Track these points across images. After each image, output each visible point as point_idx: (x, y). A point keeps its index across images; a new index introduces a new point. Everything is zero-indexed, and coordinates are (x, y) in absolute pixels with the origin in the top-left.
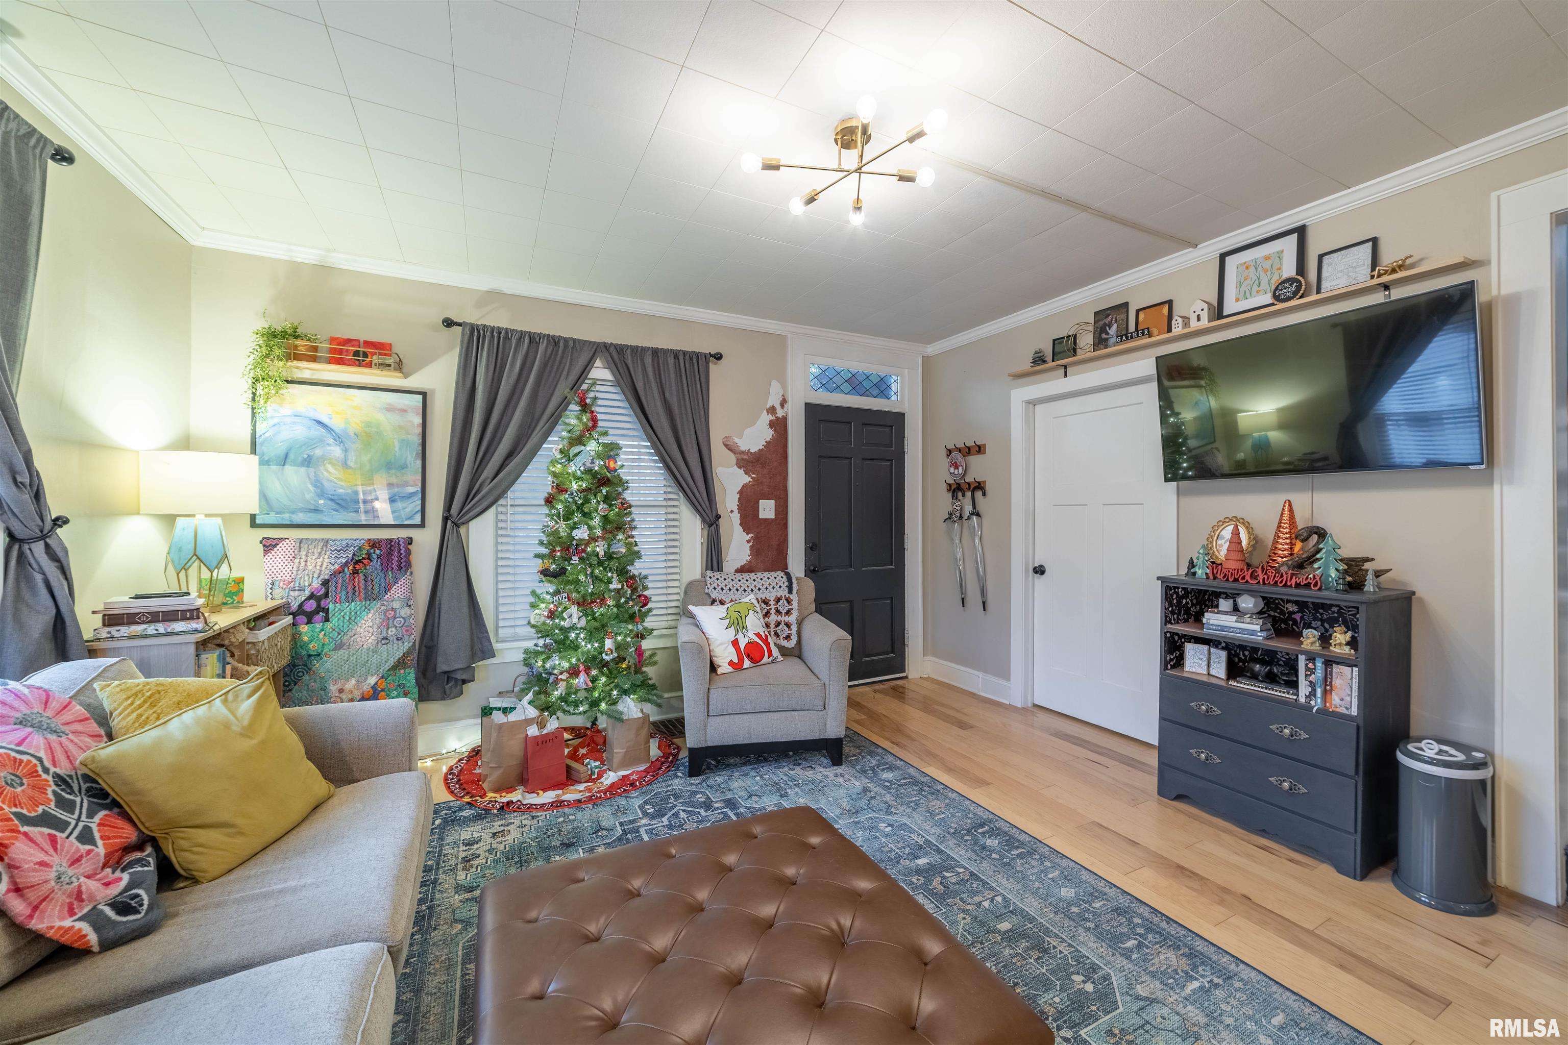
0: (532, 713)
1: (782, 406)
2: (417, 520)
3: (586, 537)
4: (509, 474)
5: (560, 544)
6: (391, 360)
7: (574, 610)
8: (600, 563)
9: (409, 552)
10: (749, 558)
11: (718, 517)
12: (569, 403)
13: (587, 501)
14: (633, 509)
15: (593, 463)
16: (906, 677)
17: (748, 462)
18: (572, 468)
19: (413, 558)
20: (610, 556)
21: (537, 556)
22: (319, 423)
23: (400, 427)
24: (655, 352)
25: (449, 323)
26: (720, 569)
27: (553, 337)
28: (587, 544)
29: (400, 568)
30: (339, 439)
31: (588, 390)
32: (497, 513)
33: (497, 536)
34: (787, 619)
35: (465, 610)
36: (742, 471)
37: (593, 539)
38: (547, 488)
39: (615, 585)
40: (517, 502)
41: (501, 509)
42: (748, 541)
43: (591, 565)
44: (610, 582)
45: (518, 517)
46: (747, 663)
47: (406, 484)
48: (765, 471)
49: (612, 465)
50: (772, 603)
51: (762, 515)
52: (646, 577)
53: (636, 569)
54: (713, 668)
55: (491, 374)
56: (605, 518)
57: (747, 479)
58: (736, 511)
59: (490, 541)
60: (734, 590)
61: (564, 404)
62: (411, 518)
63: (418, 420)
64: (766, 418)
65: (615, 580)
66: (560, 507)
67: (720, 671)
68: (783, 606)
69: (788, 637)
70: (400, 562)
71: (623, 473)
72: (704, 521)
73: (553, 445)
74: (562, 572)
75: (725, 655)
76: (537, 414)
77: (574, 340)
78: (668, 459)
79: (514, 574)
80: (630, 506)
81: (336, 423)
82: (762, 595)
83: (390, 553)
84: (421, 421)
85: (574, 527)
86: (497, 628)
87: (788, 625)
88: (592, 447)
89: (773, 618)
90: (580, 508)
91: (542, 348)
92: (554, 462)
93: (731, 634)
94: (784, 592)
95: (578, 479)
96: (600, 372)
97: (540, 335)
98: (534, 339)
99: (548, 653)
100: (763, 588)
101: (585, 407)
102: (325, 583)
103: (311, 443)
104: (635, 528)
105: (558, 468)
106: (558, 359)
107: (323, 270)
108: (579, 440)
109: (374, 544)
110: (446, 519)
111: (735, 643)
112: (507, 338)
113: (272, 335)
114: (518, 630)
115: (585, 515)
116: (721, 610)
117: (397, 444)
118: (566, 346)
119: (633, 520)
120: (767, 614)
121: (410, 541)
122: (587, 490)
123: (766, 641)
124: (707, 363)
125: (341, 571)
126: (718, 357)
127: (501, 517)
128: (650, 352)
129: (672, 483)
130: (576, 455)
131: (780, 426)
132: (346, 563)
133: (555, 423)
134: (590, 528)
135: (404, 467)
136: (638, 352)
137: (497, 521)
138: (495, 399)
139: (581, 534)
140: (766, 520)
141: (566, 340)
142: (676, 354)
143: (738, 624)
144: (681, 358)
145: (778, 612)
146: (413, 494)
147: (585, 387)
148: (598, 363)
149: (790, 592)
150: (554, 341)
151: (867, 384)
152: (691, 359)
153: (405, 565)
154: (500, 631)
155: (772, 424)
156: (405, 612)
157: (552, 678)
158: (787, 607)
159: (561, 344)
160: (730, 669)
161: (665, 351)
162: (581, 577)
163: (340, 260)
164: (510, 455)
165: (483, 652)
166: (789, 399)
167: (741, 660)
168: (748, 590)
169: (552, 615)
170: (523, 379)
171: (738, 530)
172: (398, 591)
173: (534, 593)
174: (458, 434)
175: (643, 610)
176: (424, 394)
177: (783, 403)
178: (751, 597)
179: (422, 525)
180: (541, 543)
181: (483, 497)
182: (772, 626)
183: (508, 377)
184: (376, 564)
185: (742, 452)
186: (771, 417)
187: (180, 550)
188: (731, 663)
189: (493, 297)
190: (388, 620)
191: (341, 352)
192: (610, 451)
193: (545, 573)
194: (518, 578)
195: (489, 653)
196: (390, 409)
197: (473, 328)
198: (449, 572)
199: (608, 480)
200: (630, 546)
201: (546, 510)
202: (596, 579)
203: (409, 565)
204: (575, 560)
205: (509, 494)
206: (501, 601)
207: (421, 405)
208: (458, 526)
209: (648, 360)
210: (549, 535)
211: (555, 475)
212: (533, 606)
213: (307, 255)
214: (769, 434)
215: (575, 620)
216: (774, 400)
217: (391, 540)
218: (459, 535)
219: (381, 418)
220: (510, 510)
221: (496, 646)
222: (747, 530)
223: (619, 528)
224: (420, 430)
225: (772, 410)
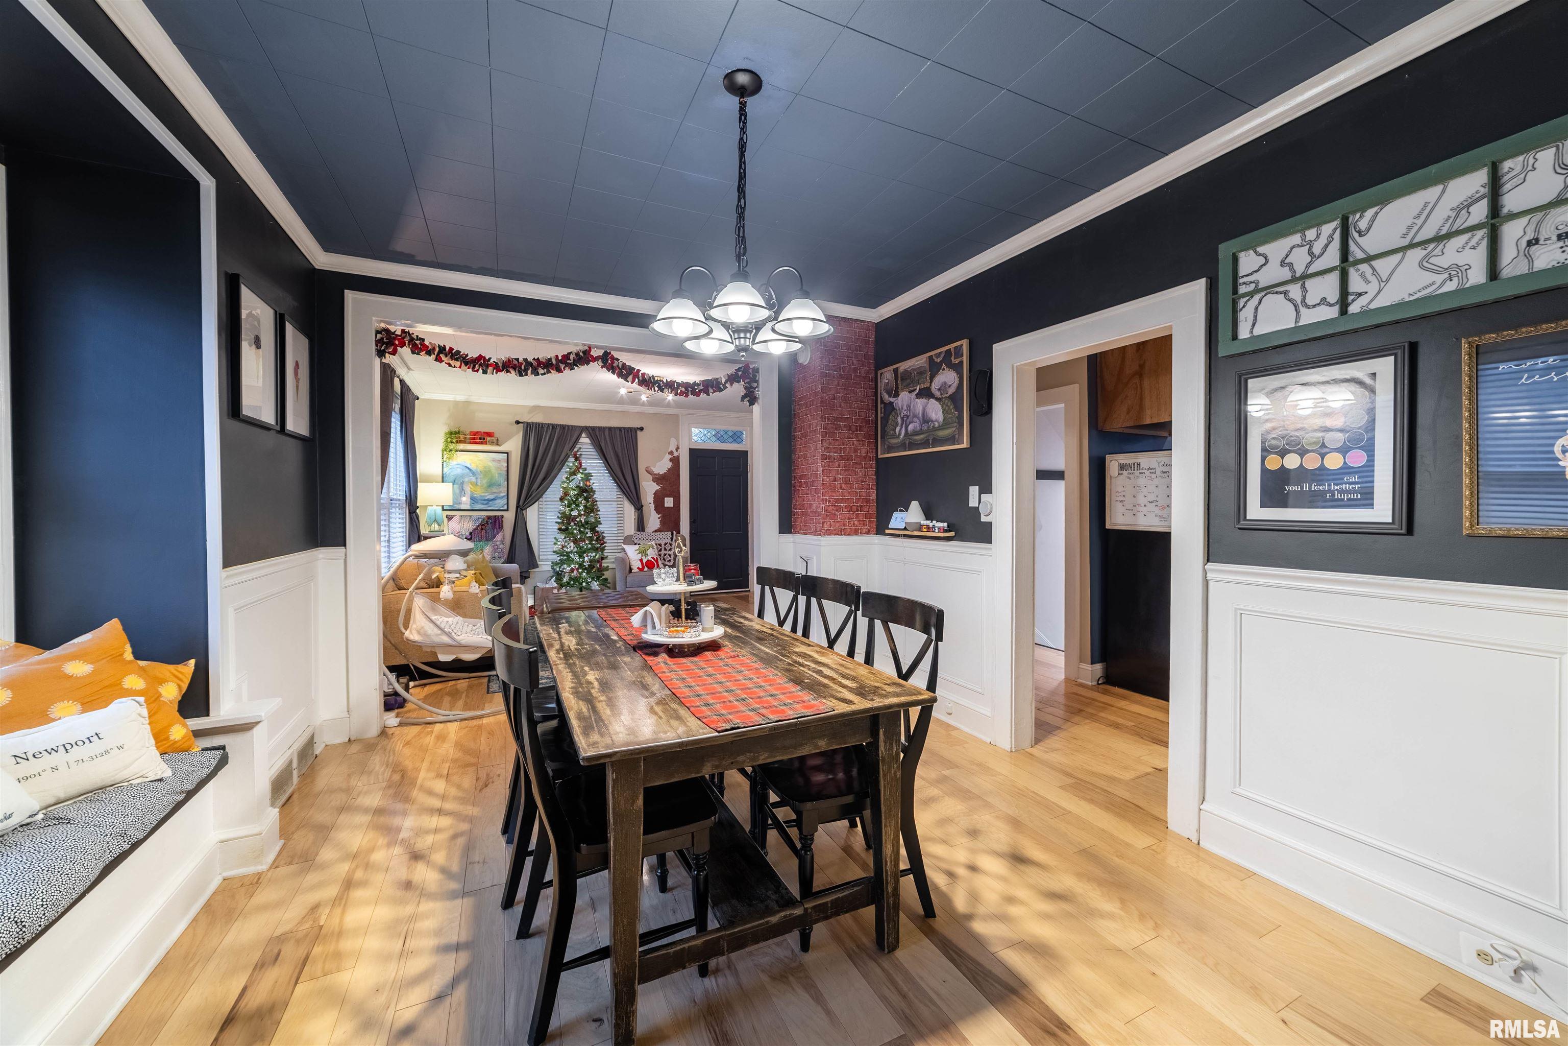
0: (555, 585)
1: (677, 451)
2: (505, 508)
3: (576, 514)
4: (544, 488)
5: (566, 518)
6: (495, 440)
7: (572, 544)
8: (583, 526)
9: (502, 521)
10: (659, 526)
11: (642, 506)
12: (569, 457)
13: (577, 499)
14: (598, 503)
15: (580, 483)
16: (749, 591)
17: (658, 479)
18: (572, 485)
19: (504, 524)
20: (587, 523)
21: (556, 522)
22: (467, 467)
23: (498, 468)
24: (610, 429)
25: (518, 422)
26: (643, 530)
27: (563, 425)
28: (578, 517)
29: (499, 528)
30: (474, 474)
31: (578, 451)
32: (539, 505)
33: (539, 515)
34: (669, 552)
35: (526, 546)
36: (655, 484)
37: (580, 515)
38: (560, 493)
39: (589, 535)
40: (548, 500)
41: (540, 503)
42: (659, 518)
43: (579, 526)
44: (587, 533)
45: (548, 506)
46: (646, 569)
47: (501, 492)
48: (668, 483)
49: (588, 484)
50: (663, 545)
51: (666, 505)
52: (603, 533)
53: (600, 528)
54: (631, 569)
55: (536, 441)
56: (585, 506)
57: (658, 487)
58: (652, 502)
59: (536, 517)
60: (645, 539)
61: (567, 457)
62: (503, 507)
63: (506, 464)
64: (669, 457)
65: (589, 533)
66: (566, 502)
67: (633, 571)
68: (668, 547)
69: (669, 561)
70: (499, 525)
71: (595, 487)
72: (635, 508)
73: (563, 475)
74: (567, 529)
75: (636, 565)
76: (556, 460)
77: (572, 426)
78: (617, 479)
79: (546, 532)
80: (596, 501)
81: (473, 467)
82: (658, 542)
83: (495, 522)
84: (506, 465)
85: (572, 510)
86: (539, 555)
87: (670, 555)
88: (579, 476)
89: (663, 552)
90: (574, 502)
91: (557, 431)
92: (563, 482)
93: (639, 556)
94: (669, 541)
95: (573, 490)
96: (585, 440)
97: (557, 425)
98: (554, 427)
99: (562, 562)
100: (659, 539)
101: (577, 459)
102: (471, 533)
103: (463, 476)
104: (599, 511)
105: (565, 485)
106: (565, 435)
107: (467, 403)
108: (574, 473)
109: (489, 517)
110: (517, 507)
111: (641, 560)
112: (542, 427)
113: (451, 433)
114: (548, 557)
115: (576, 505)
116: (637, 547)
117: (497, 475)
118: (568, 429)
119: (598, 507)
120: (660, 550)
121: (502, 516)
122: (577, 494)
123: (657, 561)
124: (636, 432)
125: (476, 529)
126: (642, 429)
127: (540, 506)
128: (607, 429)
129: (619, 490)
130: (573, 480)
131: (676, 461)
132: (478, 526)
133: (563, 465)
134: (578, 511)
135: (499, 485)
136: (602, 429)
137: (539, 508)
138: (538, 452)
139: (575, 513)
140: (668, 507)
141: (568, 426)
142: (620, 429)
143: (643, 552)
144: (623, 431)
145: (665, 549)
146: (503, 496)
147: (576, 449)
148: (583, 435)
149: (672, 541)
150: (563, 427)
151: (726, 437)
152: (628, 431)
153: (501, 527)
154: (541, 557)
155: (671, 460)
156: (502, 546)
157: (563, 573)
158: (670, 547)
159: (566, 427)
160: (638, 570)
161: (615, 428)
162: (575, 532)
163: (474, 399)
164: (544, 479)
165: (533, 565)
166: (680, 447)
167: (643, 568)
168: (652, 540)
169: (563, 547)
170: (549, 445)
171: (653, 513)
172: (499, 537)
173: (555, 538)
174: (522, 470)
175: (602, 546)
176: (507, 453)
177: (677, 449)
178: (653, 543)
179: (507, 510)
180: (558, 517)
181: (534, 497)
182: (662, 556)
183: (543, 445)
184: (490, 526)
185: (656, 474)
186: (670, 456)
187: (430, 518)
188: (638, 568)
189: (536, 408)
190: (495, 550)
191: (474, 439)
192: (588, 477)
193: (560, 529)
194: (548, 533)
195: (536, 566)
196: (494, 460)
197: (528, 424)
198: (519, 530)
199: (587, 490)
200: (596, 518)
201: (560, 503)
202: (581, 532)
203: (502, 527)
204: (572, 524)
205: (544, 496)
206: (541, 544)
207: (506, 458)
208: (522, 510)
209: (607, 433)
210: (561, 514)
211: (563, 488)
212: (555, 544)
213: (460, 398)
214: (670, 465)
215: (572, 548)
216: (672, 448)
217: (495, 516)
218: (523, 514)
219: (490, 464)
220: (544, 503)
221: (539, 563)
222: (658, 512)
223: (592, 511)
224: (506, 469)
225: (671, 453)
